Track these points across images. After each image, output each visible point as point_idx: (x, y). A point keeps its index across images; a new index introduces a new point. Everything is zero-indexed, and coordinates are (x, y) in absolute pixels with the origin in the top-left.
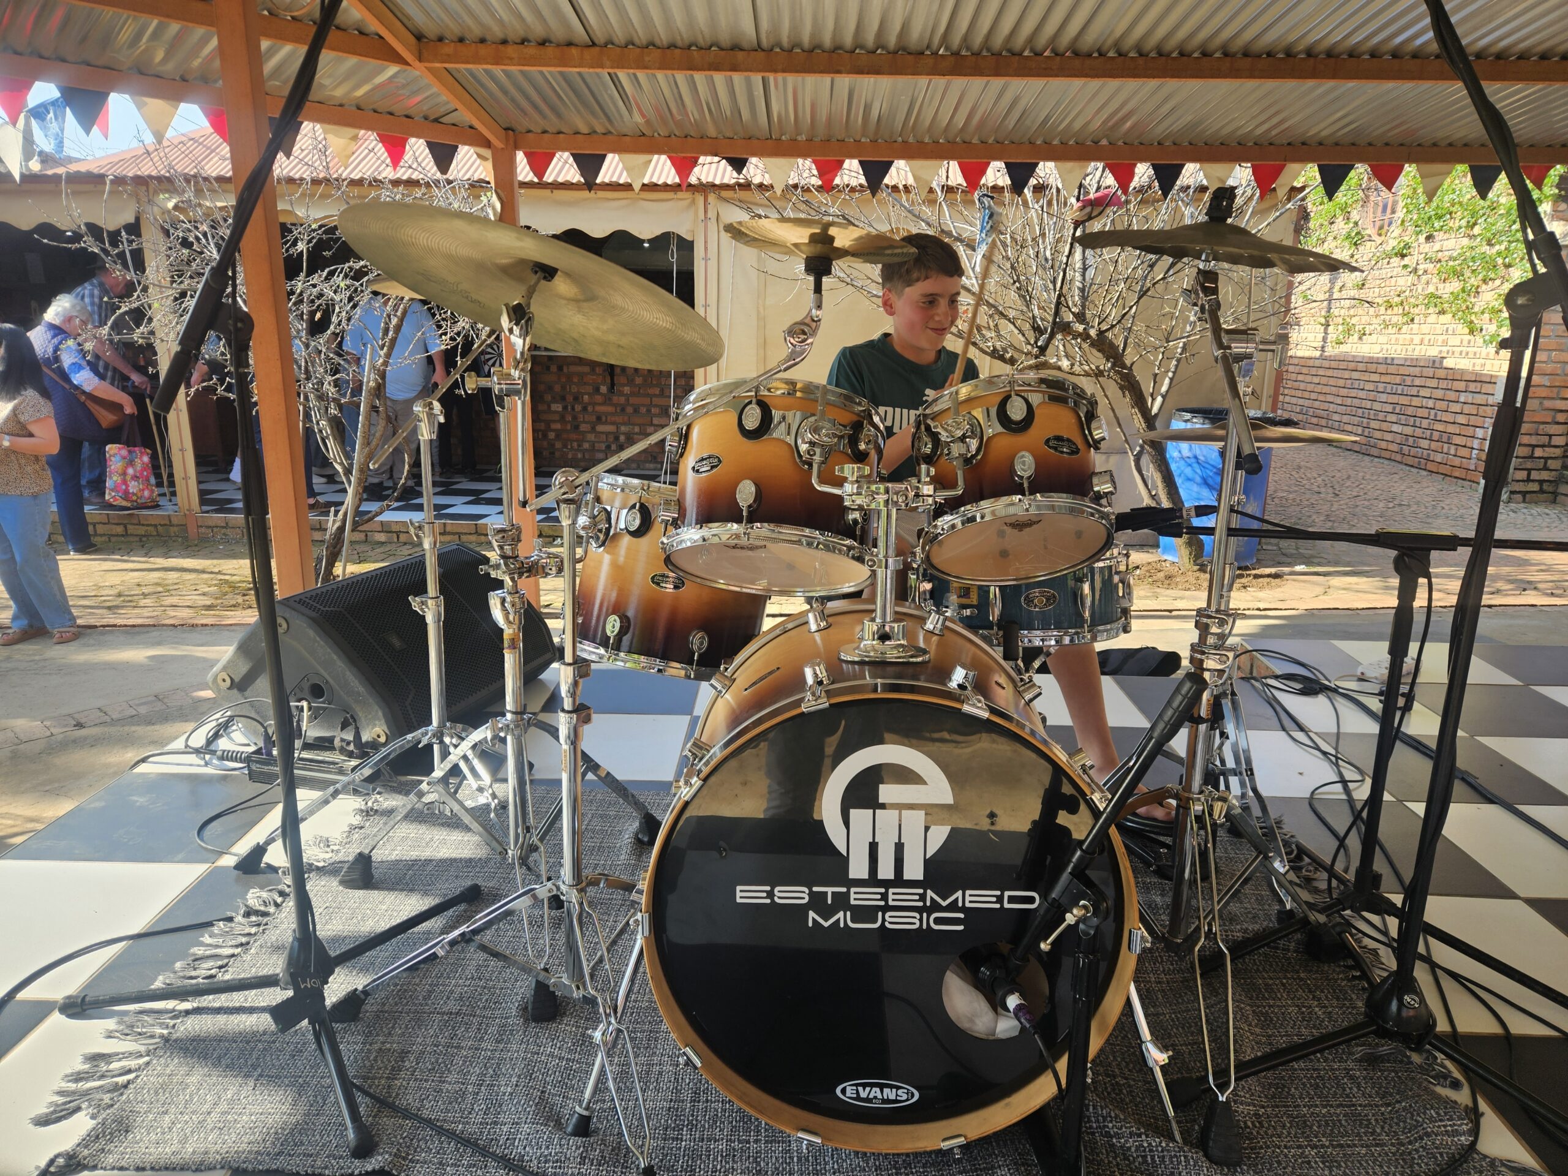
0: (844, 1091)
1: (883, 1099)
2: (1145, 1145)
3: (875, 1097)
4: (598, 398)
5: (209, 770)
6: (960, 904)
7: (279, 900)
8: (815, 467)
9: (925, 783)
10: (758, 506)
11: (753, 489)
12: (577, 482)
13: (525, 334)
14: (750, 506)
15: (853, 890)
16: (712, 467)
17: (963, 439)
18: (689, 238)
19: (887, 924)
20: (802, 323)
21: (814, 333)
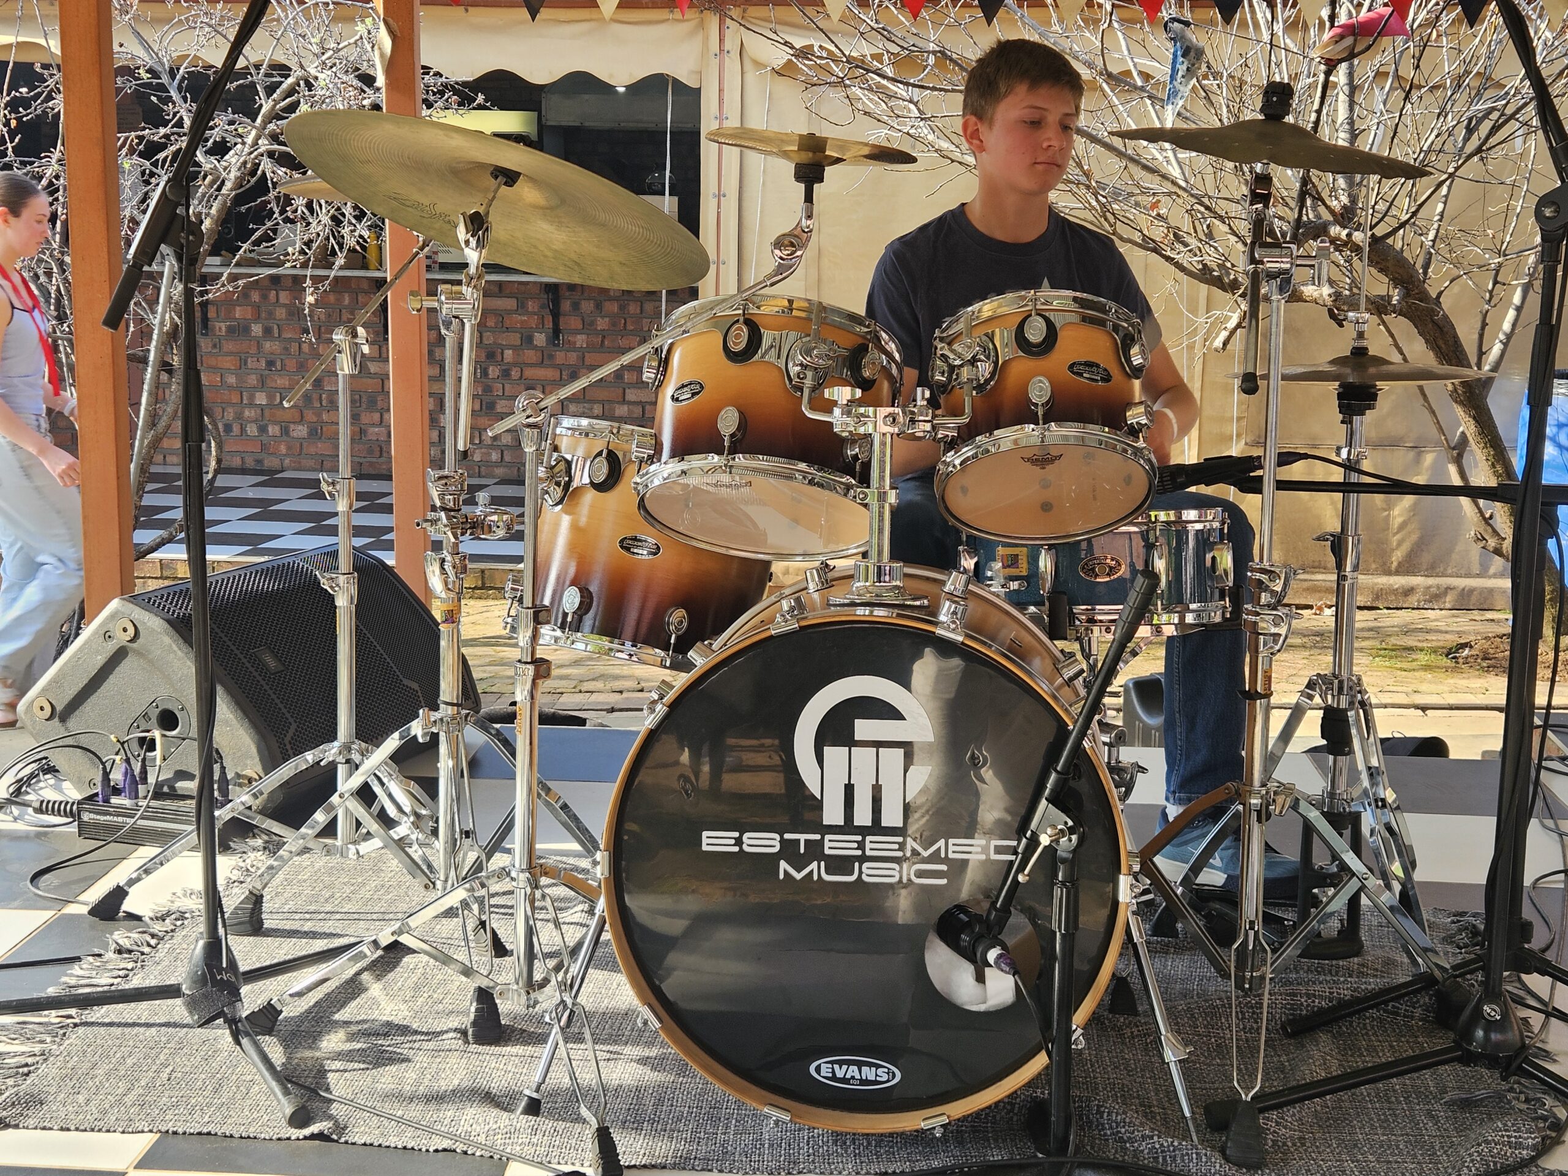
0: (818, 1069)
1: (861, 1080)
2: (1157, 1146)
3: (853, 1078)
4: (530, 355)
5: (20, 826)
6: (943, 855)
7: (153, 942)
8: (806, 392)
9: (903, 718)
10: (744, 435)
11: (736, 414)
12: (543, 404)
13: (480, 244)
14: (732, 436)
15: (827, 837)
16: (693, 395)
17: (973, 361)
18: (693, 84)
19: (864, 877)
20: (790, 234)
21: (803, 246)
